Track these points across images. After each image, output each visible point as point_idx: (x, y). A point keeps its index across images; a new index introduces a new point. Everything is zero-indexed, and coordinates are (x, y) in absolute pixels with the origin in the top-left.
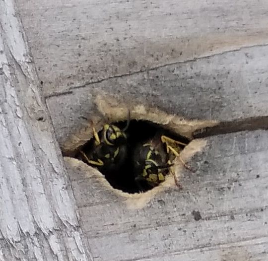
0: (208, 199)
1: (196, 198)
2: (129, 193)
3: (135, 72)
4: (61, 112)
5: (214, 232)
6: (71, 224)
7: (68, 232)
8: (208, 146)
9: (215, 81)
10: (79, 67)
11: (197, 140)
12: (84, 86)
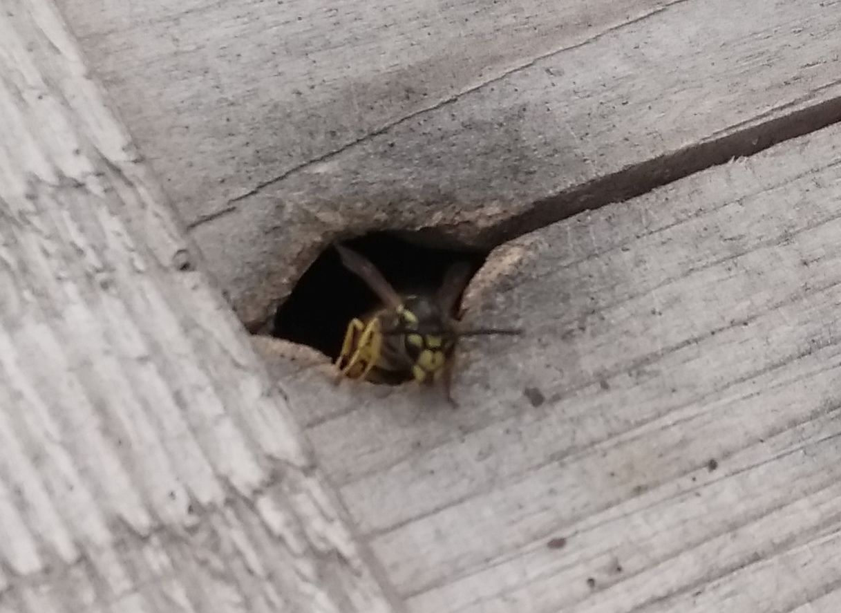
3: (347, 146)
4: (224, 251)
6: (297, 463)
10: (237, 158)
12: (254, 193)
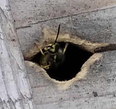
0: (102, 85)
1: (95, 85)
2: (59, 81)
3: (65, 17)
4: (25, 37)
5: (104, 103)
6: (28, 96)
7: (26, 101)
8: (103, 57)
9: (107, 22)
10: (35, 13)
11: (97, 53)
12: (37, 23)
